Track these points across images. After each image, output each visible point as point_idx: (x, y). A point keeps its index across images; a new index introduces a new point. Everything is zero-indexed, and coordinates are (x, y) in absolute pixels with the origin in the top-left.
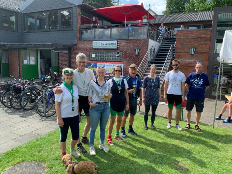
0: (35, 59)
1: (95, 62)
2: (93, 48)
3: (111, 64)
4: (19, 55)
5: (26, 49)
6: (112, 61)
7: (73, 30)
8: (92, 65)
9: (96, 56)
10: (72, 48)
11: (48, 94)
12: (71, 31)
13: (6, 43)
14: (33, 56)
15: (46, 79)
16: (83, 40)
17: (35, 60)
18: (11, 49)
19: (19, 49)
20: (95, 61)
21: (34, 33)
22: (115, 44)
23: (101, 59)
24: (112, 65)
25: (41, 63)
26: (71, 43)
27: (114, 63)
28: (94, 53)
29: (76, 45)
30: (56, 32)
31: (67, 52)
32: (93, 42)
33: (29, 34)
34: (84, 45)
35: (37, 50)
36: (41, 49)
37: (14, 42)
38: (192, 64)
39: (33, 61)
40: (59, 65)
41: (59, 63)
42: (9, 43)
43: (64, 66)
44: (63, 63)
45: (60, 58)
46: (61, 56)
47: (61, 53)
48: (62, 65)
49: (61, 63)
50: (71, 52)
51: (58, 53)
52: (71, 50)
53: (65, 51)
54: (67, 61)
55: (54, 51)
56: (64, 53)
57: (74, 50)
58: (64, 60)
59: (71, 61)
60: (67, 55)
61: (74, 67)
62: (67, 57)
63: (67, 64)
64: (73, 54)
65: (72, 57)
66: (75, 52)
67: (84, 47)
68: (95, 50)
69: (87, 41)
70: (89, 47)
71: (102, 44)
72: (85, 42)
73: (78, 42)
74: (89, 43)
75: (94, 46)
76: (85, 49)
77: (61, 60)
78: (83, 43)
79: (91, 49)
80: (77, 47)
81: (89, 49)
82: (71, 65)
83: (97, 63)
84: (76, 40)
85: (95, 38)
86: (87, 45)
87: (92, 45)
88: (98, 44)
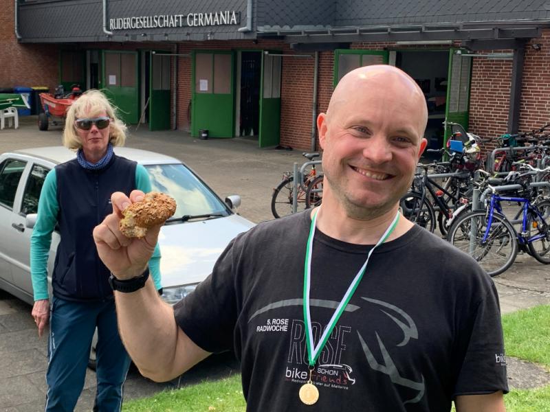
4: (319, 67)
5: (346, 46)
10: (529, 39)
11: (488, 202)
13: (287, 28)
15: (467, 154)
18: (301, 47)
19: (323, 48)
29: (548, 27)
31: (508, 55)
35: (387, 51)
36: (403, 46)
37: (310, 23)
40: (469, 108)
41: (469, 102)
42: (297, 28)
43: (492, 113)
44: (489, 99)
45: (477, 80)
46: (483, 70)
47: (482, 61)
48: (482, 109)
49: (479, 99)
50: (528, 55)
51: (472, 61)
52: (526, 48)
53: (501, 52)
54: (504, 94)
55: (459, 52)
56: (496, 61)
57: (540, 49)
58: (494, 87)
59: (522, 91)
60: (506, 68)
61: (533, 115)
62: (508, 77)
63: (505, 104)
64: (535, 65)
65: (527, 75)
66: (545, 55)
77: (482, 89)
82: (521, 108)
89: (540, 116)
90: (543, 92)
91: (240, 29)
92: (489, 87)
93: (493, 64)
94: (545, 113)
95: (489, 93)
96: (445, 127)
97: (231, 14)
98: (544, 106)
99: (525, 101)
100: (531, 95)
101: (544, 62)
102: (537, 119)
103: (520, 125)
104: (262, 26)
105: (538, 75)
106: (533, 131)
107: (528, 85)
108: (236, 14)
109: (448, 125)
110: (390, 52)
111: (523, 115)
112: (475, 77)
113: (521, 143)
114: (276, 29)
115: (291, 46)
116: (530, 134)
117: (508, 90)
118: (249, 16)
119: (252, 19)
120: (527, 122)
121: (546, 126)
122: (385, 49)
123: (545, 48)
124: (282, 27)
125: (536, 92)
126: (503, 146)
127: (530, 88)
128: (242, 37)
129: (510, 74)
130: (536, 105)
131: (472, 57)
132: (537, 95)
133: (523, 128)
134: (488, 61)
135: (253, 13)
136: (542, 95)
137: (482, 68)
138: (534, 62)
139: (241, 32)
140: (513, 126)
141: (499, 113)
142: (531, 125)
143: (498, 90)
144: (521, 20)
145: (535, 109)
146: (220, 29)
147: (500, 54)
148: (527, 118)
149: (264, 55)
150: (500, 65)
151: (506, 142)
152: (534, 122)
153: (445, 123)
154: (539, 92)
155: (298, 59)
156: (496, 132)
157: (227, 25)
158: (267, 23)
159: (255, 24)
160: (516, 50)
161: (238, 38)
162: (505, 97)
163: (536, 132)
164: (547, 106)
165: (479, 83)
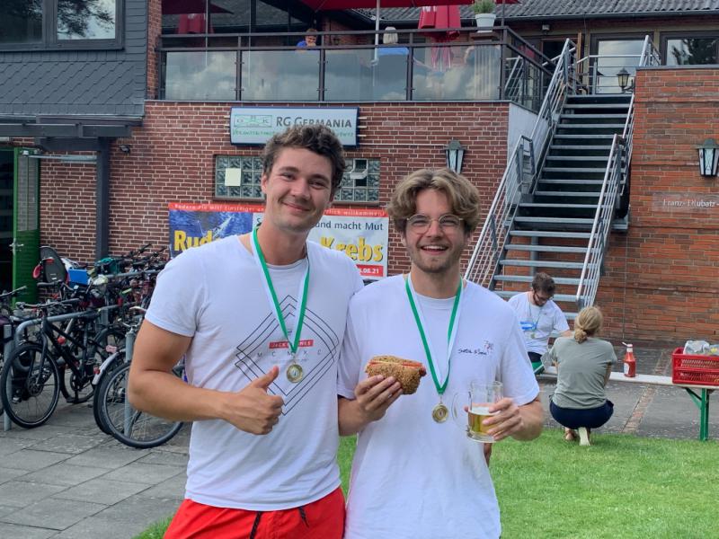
1: (240, 208)
2: (235, 139)
3: (327, 219)
7: (123, 50)
8: (224, 225)
9: (246, 181)
10: (115, 139)
12: (112, 57)
16: (180, 103)
20: (243, 202)
22: (349, 124)
26: (110, 115)
27: (339, 211)
28: (234, 166)
29: (139, 125)
30: (27, 58)
31: (90, 158)
32: (235, 111)
34: (185, 121)
38: (708, 216)
40: (39, 225)
41: (39, 217)
43: (72, 230)
44: (66, 214)
45: (48, 189)
46: (56, 177)
47: (53, 165)
48: (57, 226)
49: (53, 213)
50: (114, 158)
51: (40, 165)
52: (112, 150)
53: (78, 154)
54: (86, 206)
55: (26, 153)
56: (73, 165)
57: (129, 151)
58: (72, 197)
59: (111, 203)
60: (85, 174)
61: (126, 233)
62: (90, 186)
63: (89, 219)
64: (123, 171)
65: (115, 183)
66: (136, 159)
67: (181, 135)
68: (244, 151)
69: (198, 109)
70: (213, 135)
71: (278, 123)
72: (189, 113)
73: (153, 113)
74: (211, 118)
75: (239, 130)
76: (190, 143)
77: (56, 201)
78: (177, 117)
79: (218, 148)
80: (144, 134)
81: (211, 144)
82: (111, 224)
83: (254, 214)
84: (142, 101)
85: (239, 92)
86: (200, 126)
87: (229, 127)
88: (259, 121)
89: (136, 233)
90: (136, 204)
92: (66, 197)
93: (69, 169)
94: (140, 229)
95: (66, 206)
96: (14, 251)
98: (139, 221)
99: (115, 216)
100: (122, 208)
101: (136, 167)
102: (132, 237)
103: (111, 245)
105: (128, 183)
106: (132, 253)
107: (117, 195)
109: (17, 248)
111: (113, 232)
112: (45, 185)
113: (122, 268)
116: (128, 257)
117: (92, 202)
120: (119, 241)
121: (147, 246)
123: (136, 150)
125: (127, 204)
127: (119, 199)
129: (93, 182)
130: (129, 220)
131: (40, 160)
132: (129, 208)
133: (115, 249)
134: (62, 165)
136: (135, 208)
137: (55, 173)
138: (123, 167)
140: (103, 247)
141: (82, 231)
142: (124, 245)
143: (78, 202)
144: (101, 115)
145: (128, 224)
147: (77, 157)
148: (118, 237)
150: (78, 170)
151: (106, 268)
152: (128, 241)
153: (13, 245)
154: (132, 204)
160: (99, 152)
162: (88, 211)
163: (136, 254)
164: (143, 221)
165: (51, 193)
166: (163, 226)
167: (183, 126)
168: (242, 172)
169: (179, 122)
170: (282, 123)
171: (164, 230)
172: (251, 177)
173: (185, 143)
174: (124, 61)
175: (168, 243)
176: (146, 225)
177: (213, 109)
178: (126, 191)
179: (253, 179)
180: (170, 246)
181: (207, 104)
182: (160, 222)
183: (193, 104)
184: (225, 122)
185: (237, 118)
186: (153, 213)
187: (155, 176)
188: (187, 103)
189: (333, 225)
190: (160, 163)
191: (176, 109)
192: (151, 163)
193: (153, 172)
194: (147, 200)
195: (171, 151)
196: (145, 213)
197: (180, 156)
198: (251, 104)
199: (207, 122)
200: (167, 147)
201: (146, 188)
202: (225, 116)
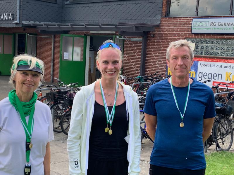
0: (81, 50)
2: (193, 32)
3: (229, 64)
4: (54, 43)
5: (67, 32)
6: (230, 59)
9: (197, 48)
10: (150, 32)
13: (37, 23)
14: (78, 46)
17: (81, 53)
18: (44, 32)
19: (56, 33)
21: (82, 5)
23: (207, 53)
24: (229, 67)
25: (90, 58)
26: (148, 23)
28: (192, 42)
29: (158, 26)
31: (140, 39)
32: (194, 20)
33: (74, 6)
34: (175, 25)
35: (86, 36)
36: (93, 34)
37: (49, 21)
39: (78, 55)
42: (42, 23)
43: (133, 66)
44: (131, 60)
45: (126, 50)
46: (129, 46)
47: (128, 42)
48: (129, 64)
49: (127, 59)
50: (149, 39)
52: (148, 36)
53: (137, 38)
54: (138, 57)
55: (118, 37)
56: (135, 42)
57: (154, 37)
58: (134, 54)
59: (146, 56)
60: (139, 45)
61: (151, 67)
62: (140, 50)
63: (139, 62)
64: (151, 44)
65: (148, 49)
66: (156, 40)
67: (173, 30)
68: (197, 36)
69: (180, 20)
70: (185, 30)
71: (211, 25)
72: (177, 21)
73: (163, 22)
74: (185, 23)
75: (195, 27)
76: (176, 33)
77: (128, 55)
78: (172, 23)
79: (187, 35)
80: (160, 30)
81: (184, 33)
82: (146, 64)
83: (199, 61)
84: (160, 17)
85: (197, 12)
86: (180, 27)
87: (191, 27)
88: (203, 24)
89: (154, 68)
91: (13, 22)
92: (132, 54)
93: (133, 44)
94: (156, 66)
95: (132, 57)
97: (9, 15)
98: (156, 63)
99: (147, 61)
100: (150, 58)
101: (156, 43)
102: (153, 69)
103: (146, 72)
104: (25, 21)
105: (153, 49)
106: (151, 75)
107: (149, 53)
108: (12, 15)
110: (87, 37)
111: (146, 67)
112: (125, 49)
113: (146, 80)
114: (32, 23)
115: (39, 32)
116: (150, 76)
117: (140, 56)
118: (18, 16)
119: (20, 17)
120: (148, 70)
121: (157, 73)
122: (85, 35)
123: (157, 36)
124: (35, 22)
125: (152, 57)
126: (137, 82)
127: (150, 55)
128: (15, 26)
129: (141, 48)
130: (152, 63)
131: (124, 40)
134: (131, 42)
135: (20, 14)
137: (129, 45)
138: (151, 43)
139: (14, 23)
140: (142, 73)
141: (136, 66)
142: (150, 72)
143: (136, 55)
145: (152, 64)
146: (4, 22)
147: (136, 39)
148: (148, 69)
149: (27, 35)
150: (136, 44)
151: (139, 80)
152: (152, 71)
154: (154, 57)
155: (45, 38)
156: (135, 75)
157: (7, 20)
158: (27, 20)
159: (21, 20)
160: (143, 37)
161: (13, 27)
162: (139, 59)
163: (153, 75)
164: (157, 63)
165: (127, 52)
166: (164, 65)
167: (174, 27)
168: (196, 45)
169: (173, 25)
170: (213, 24)
171: (164, 67)
172: (199, 47)
173: (174, 33)
174: (154, 2)
175: (165, 72)
176: (158, 65)
177: (186, 20)
178: (152, 52)
179: (200, 48)
180: (166, 73)
181: (184, 17)
182: (163, 64)
183: (178, 18)
184: (190, 25)
185: (195, 23)
186: (161, 60)
187: (162, 46)
188: (176, 18)
189: (231, 67)
190: (165, 41)
191: (172, 20)
192: (161, 41)
193: (162, 44)
194: (159, 55)
195: (169, 37)
196: (158, 60)
197: (172, 38)
198: (201, 17)
199: (183, 25)
200: (168, 35)
201: (159, 51)
202: (190, 22)
